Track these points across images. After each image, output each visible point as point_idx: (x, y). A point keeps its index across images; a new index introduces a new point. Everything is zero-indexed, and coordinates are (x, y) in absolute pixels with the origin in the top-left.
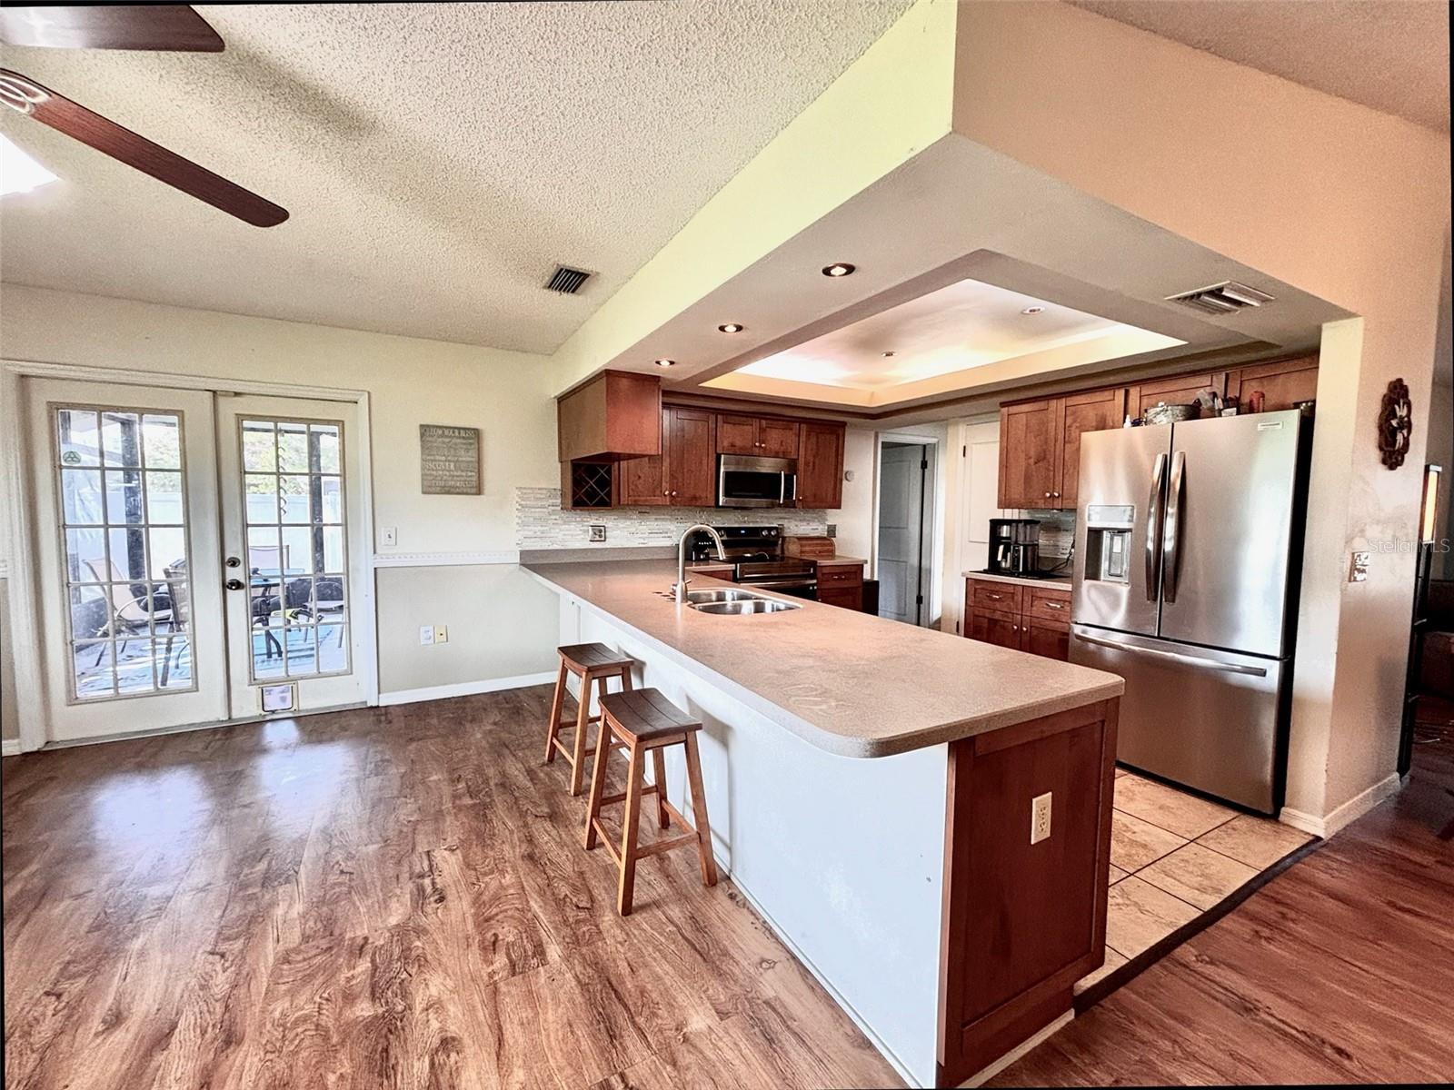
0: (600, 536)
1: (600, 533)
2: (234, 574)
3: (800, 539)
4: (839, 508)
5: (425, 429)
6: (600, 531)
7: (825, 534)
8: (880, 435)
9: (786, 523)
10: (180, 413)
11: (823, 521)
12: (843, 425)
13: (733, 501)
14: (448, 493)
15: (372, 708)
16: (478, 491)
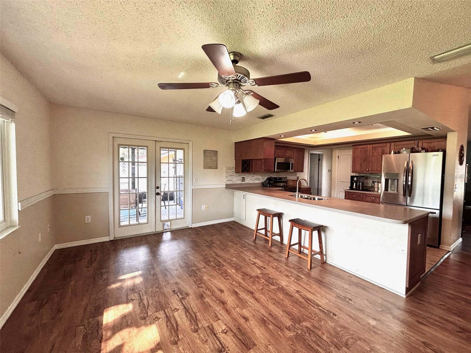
1: (243, 179)
2: (158, 191)
4: (303, 172)
5: (205, 151)
7: (295, 179)
8: (310, 152)
9: (287, 176)
10: (147, 147)
11: (296, 175)
12: (304, 149)
13: (279, 170)
14: (210, 168)
15: (190, 228)
16: (216, 168)
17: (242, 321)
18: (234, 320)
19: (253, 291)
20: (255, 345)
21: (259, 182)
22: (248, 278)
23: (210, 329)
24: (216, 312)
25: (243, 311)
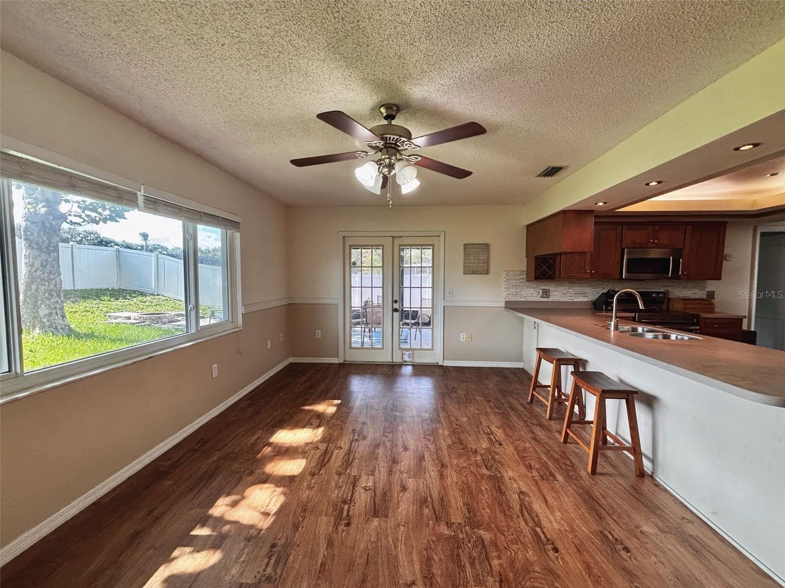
0: (546, 295)
1: (546, 293)
2: (396, 306)
3: (683, 299)
4: (720, 279)
5: (466, 246)
6: (547, 292)
7: (705, 297)
8: (759, 228)
11: (703, 288)
12: (725, 224)
13: (632, 276)
14: (475, 274)
15: (440, 366)
16: (487, 272)
17: (397, 488)
18: (390, 483)
19: (448, 465)
20: (386, 516)
21: (586, 299)
22: (458, 448)
23: (355, 479)
24: (377, 467)
25: (411, 480)
